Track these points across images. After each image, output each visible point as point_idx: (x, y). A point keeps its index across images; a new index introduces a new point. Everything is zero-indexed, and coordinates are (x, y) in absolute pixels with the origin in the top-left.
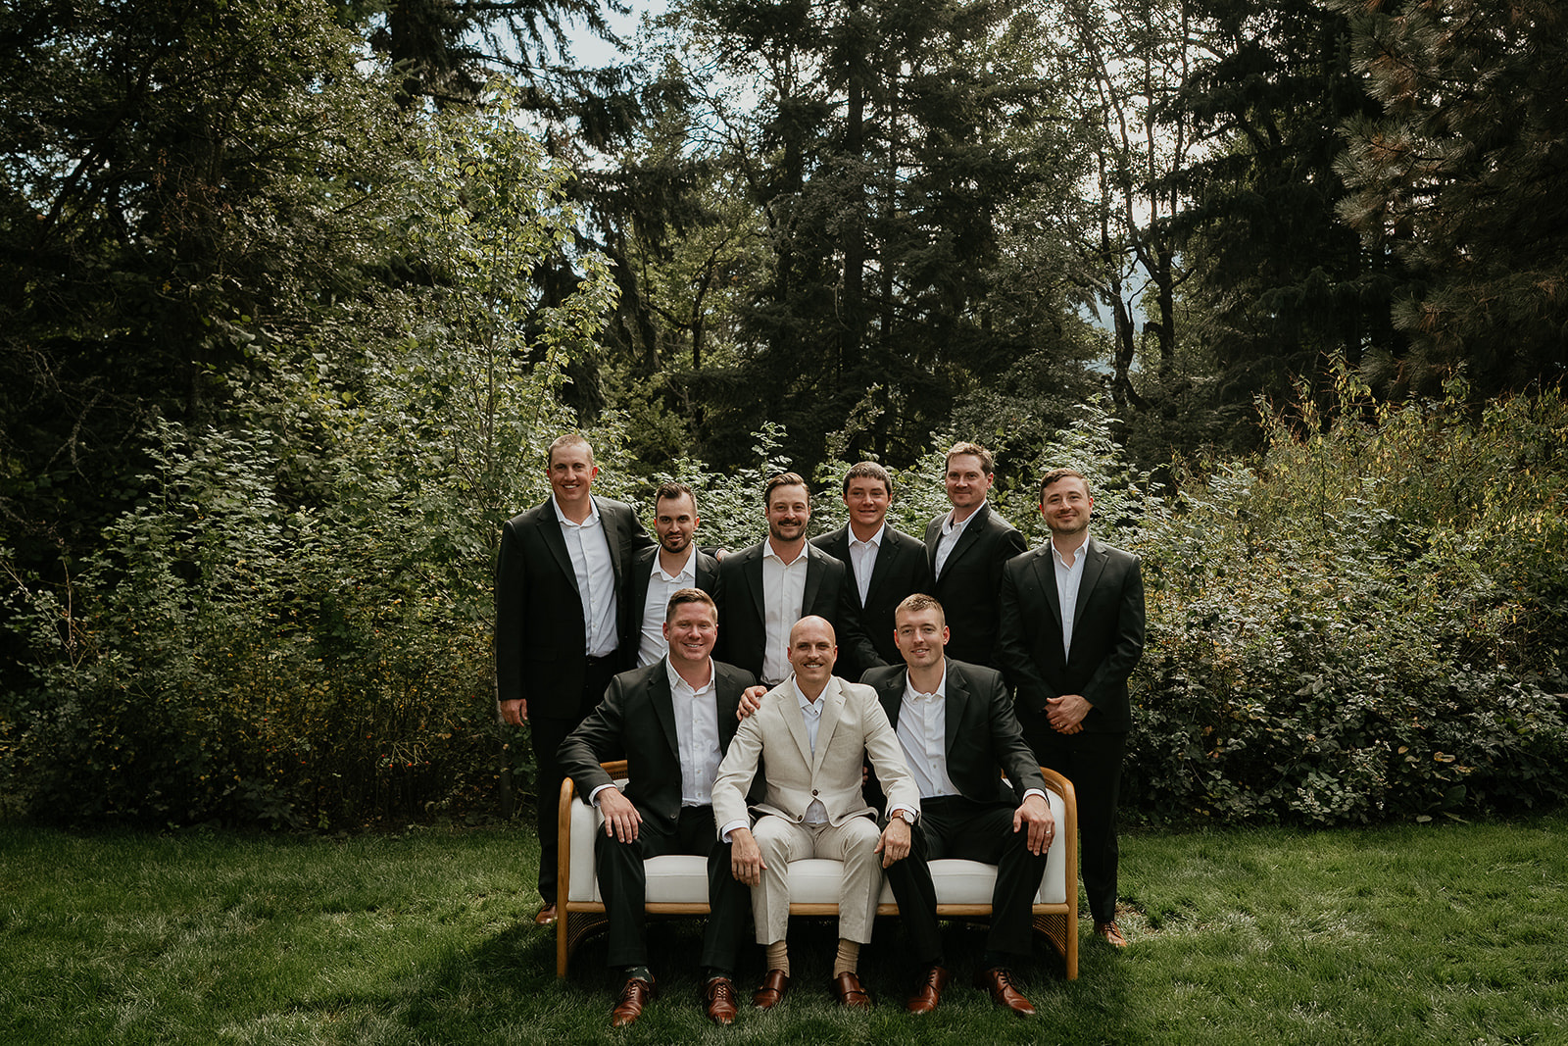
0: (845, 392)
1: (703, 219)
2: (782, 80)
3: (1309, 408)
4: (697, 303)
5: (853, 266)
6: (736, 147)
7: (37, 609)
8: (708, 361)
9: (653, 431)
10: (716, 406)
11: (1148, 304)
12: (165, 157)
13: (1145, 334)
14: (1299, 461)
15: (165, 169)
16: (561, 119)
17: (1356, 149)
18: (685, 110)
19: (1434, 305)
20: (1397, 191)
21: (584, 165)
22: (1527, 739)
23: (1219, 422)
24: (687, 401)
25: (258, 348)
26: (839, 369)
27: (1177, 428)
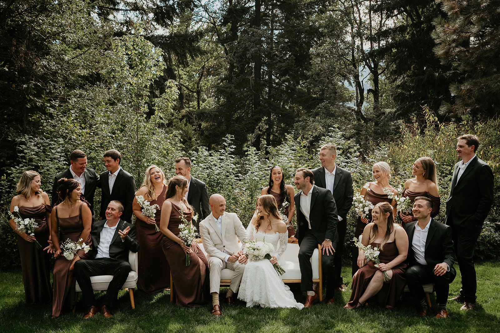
0: (255, 117)
1: (201, 52)
3: (416, 125)
4: (198, 83)
5: (258, 68)
6: (212, 23)
8: (203, 105)
10: (206, 123)
11: (369, 82)
12: (15, 41)
13: (368, 93)
14: (411, 144)
15: (15, 45)
16: (147, 14)
17: (439, 29)
18: (193, 10)
19: (465, 87)
20: (454, 45)
21: (155, 31)
22: (482, 237)
23: (394, 127)
24: (194, 120)
25: (51, 108)
26: (252, 107)
27: (379, 129)
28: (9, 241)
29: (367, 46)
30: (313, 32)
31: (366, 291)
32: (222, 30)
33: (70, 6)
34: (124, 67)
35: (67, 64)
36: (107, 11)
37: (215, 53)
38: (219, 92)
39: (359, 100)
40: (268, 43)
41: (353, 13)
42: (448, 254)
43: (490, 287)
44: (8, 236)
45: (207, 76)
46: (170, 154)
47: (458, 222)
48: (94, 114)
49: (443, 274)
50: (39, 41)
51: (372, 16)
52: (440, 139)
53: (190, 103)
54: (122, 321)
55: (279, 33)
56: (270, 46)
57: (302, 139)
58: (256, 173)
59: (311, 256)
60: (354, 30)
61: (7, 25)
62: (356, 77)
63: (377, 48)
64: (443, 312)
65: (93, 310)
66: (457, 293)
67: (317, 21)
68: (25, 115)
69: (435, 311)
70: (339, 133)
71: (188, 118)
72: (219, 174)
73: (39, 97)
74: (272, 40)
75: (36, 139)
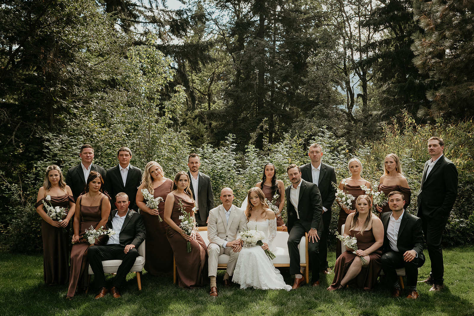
0: (258, 117)
1: (211, 60)
2: (237, 12)
3: (396, 126)
4: (209, 87)
5: (261, 74)
6: (222, 35)
7: (12, 190)
8: (213, 106)
9: (195, 129)
10: (216, 122)
11: (359, 87)
12: (43, 49)
13: (358, 97)
14: (392, 143)
15: (43, 53)
16: (163, 26)
17: (417, 43)
18: (205, 23)
19: (440, 93)
20: (430, 56)
21: (171, 41)
22: (452, 225)
23: (380, 127)
24: (206, 119)
25: (74, 109)
26: (257, 109)
27: (366, 129)
28: (34, 227)
29: (357, 57)
30: (310, 44)
31: (346, 274)
32: (231, 41)
33: (93, 18)
34: (138, 73)
35: (90, 70)
36: (129, 23)
37: (224, 61)
38: (227, 95)
39: (350, 104)
40: (271, 53)
41: (345, 28)
42: (418, 243)
43: (457, 270)
44: (33, 223)
45: (218, 81)
46: (178, 151)
47: (427, 213)
48: (113, 114)
49: (411, 260)
50: (66, 49)
51: (361, 30)
52: (417, 139)
53: (202, 105)
54: (129, 301)
55: (280, 44)
56: (272, 55)
57: (298, 137)
58: (255, 168)
59: (299, 243)
60: (346, 42)
61: (37, 35)
62: (348, 83)
63: (365, 58)
64: (414, 293)
65: (104, 291)
66: (427, 276)
67: (313, 34)
68: (52, 115)
69: (406, 292)
70: (328, 133)
71: (200, 117)
72: (222, 169)
73: (64, 99)
74: (274, 51)
75: (61, 136)
